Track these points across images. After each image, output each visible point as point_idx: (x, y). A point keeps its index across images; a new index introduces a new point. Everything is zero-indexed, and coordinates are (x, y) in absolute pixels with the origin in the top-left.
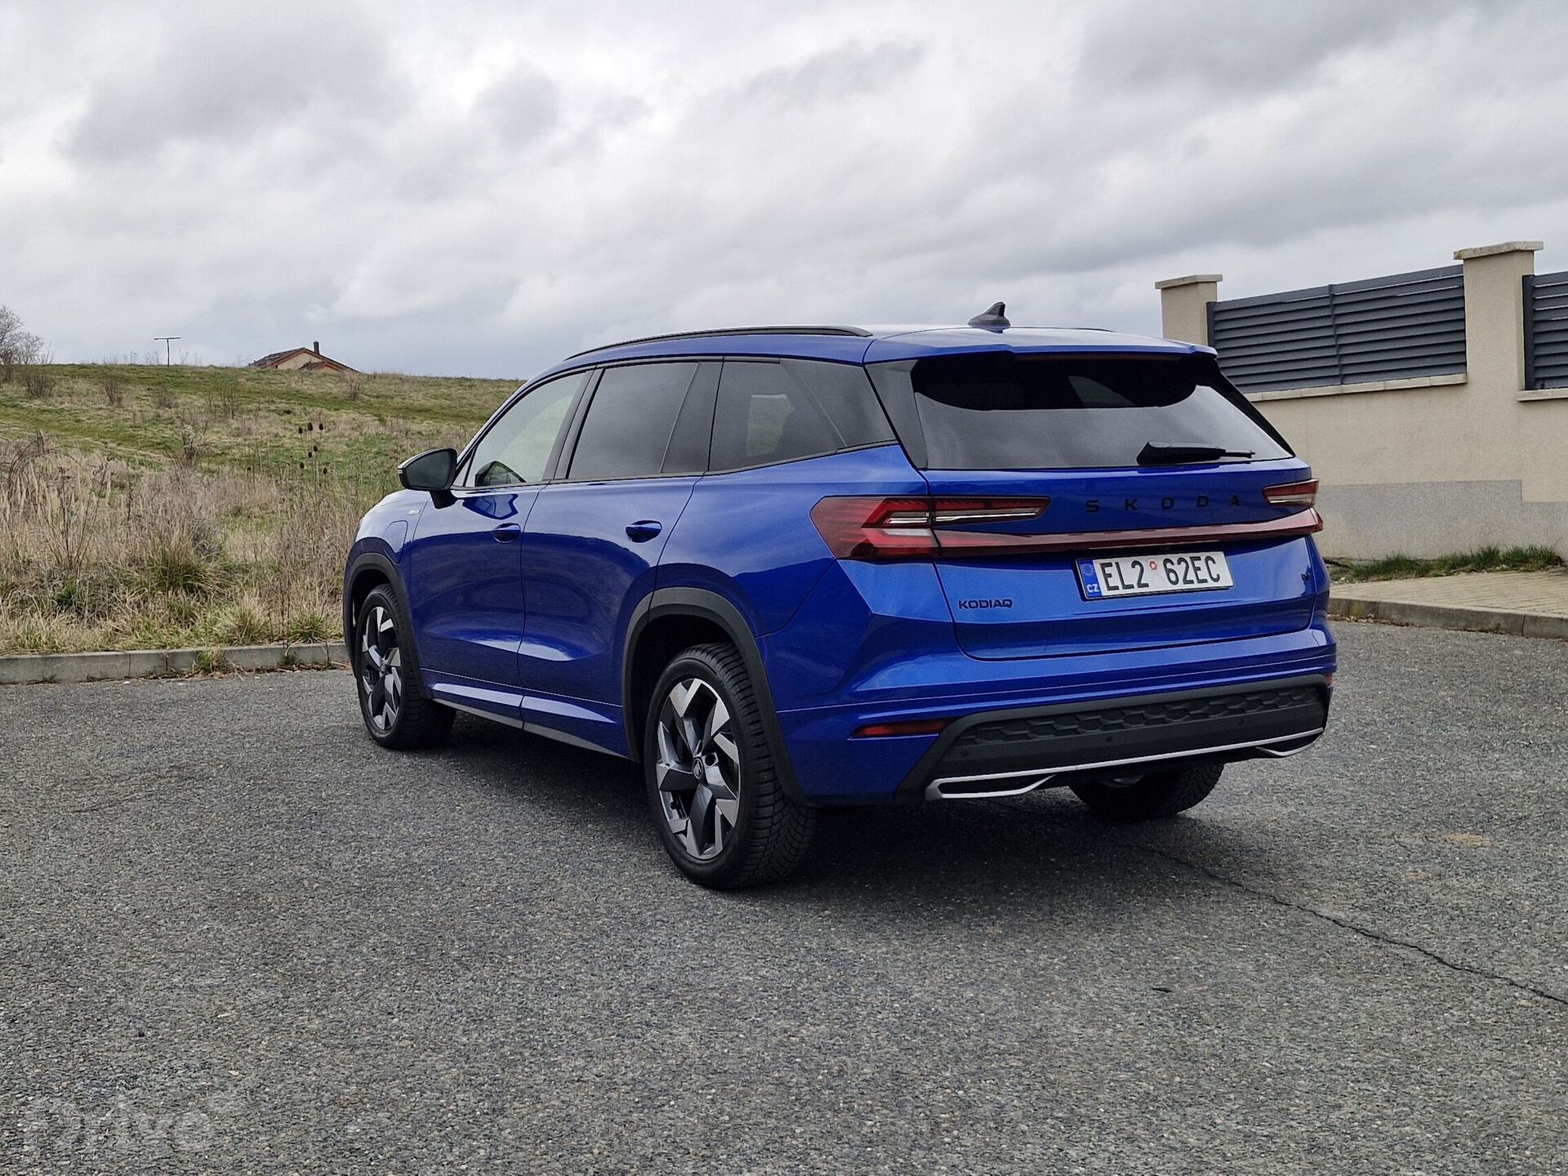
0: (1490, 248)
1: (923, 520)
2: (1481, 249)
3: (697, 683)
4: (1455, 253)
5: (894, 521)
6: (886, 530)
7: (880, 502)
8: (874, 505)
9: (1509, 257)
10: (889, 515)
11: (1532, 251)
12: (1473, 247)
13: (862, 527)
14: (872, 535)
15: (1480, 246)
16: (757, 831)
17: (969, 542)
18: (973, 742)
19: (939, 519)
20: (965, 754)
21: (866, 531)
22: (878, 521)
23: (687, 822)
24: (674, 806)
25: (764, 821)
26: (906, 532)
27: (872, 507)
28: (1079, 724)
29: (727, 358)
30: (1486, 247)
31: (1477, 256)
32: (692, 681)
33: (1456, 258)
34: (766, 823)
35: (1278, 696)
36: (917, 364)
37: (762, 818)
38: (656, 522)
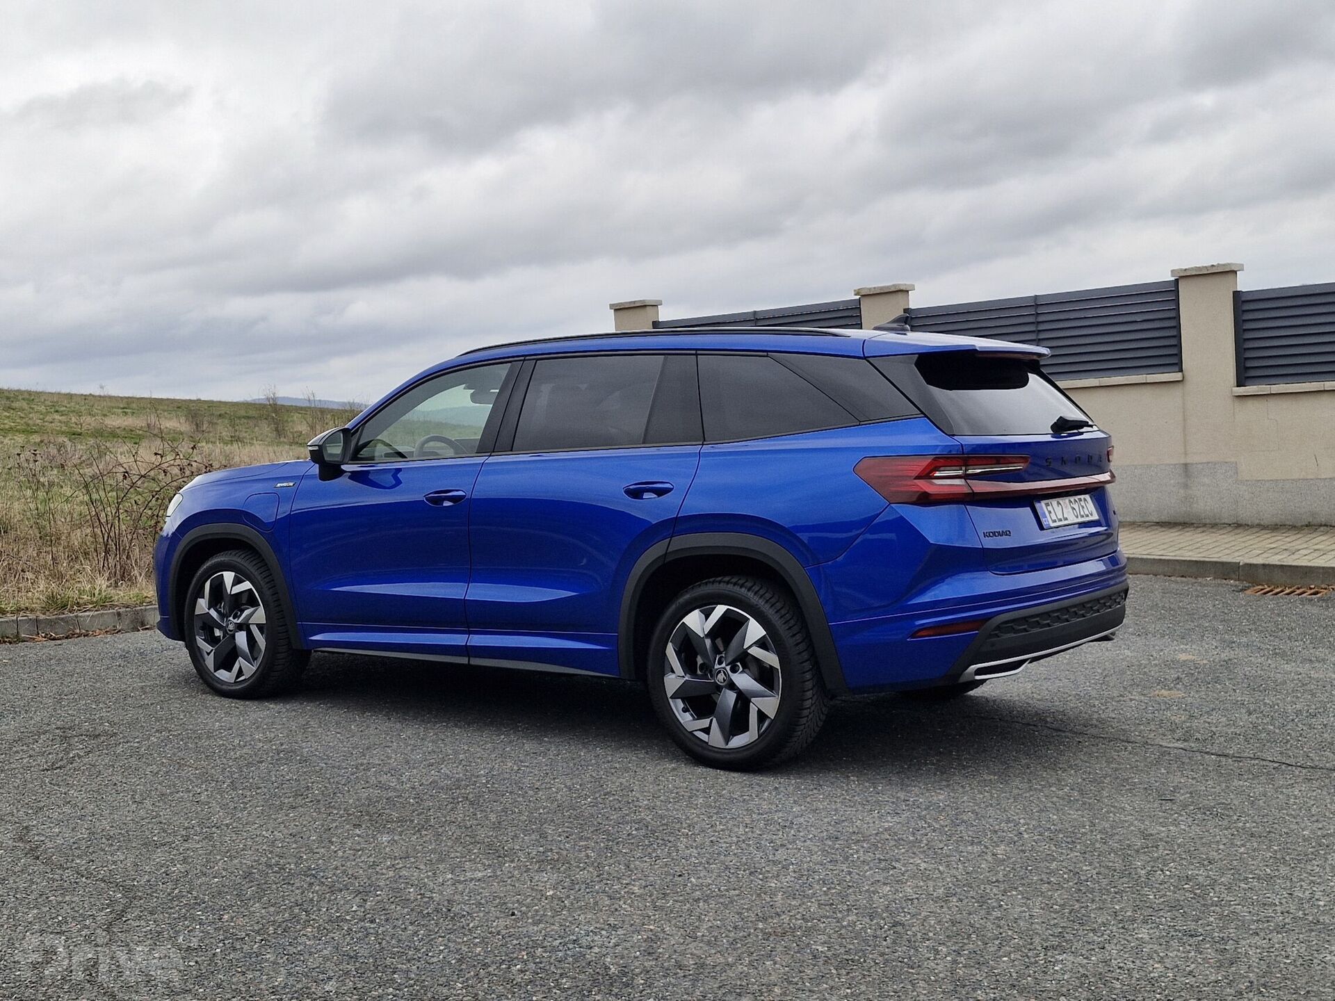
0: (881, 288)
1: (960, 472)
2: (875, 288)
3: (720, 610)
4: (855, 291)
5: (937, 474)
6: (934, 481)
7: (930, 461)
8: (925, 462)
9: (894, 294)
10: (937, 469)
11: (908, 291)
12: (868, 287)
13: (915, 479)
14: (924, 485)
15: (874, 286)
16: (800, 720)
17: (988, 489)
18: (997, 636)
19: (970, 472)
20: (993, 645)
21: (917, 481)
22: (927, 475)
23: (711, 720)
24: (685, 710)
25: (805, 711)
26: (948, 481)
27: (923, 463)
28: (1028, 625)
29: (699, 352)
30: (878, 287)
31: (871, 293)
32: (715, 608)
33: (856, 295)
34: (806, 712)
35: (1099, 603)
36: (918, 358)
37: (803, 709)
38: (667, 483)
